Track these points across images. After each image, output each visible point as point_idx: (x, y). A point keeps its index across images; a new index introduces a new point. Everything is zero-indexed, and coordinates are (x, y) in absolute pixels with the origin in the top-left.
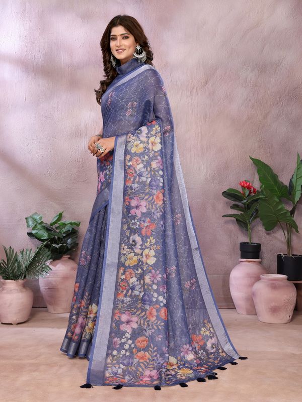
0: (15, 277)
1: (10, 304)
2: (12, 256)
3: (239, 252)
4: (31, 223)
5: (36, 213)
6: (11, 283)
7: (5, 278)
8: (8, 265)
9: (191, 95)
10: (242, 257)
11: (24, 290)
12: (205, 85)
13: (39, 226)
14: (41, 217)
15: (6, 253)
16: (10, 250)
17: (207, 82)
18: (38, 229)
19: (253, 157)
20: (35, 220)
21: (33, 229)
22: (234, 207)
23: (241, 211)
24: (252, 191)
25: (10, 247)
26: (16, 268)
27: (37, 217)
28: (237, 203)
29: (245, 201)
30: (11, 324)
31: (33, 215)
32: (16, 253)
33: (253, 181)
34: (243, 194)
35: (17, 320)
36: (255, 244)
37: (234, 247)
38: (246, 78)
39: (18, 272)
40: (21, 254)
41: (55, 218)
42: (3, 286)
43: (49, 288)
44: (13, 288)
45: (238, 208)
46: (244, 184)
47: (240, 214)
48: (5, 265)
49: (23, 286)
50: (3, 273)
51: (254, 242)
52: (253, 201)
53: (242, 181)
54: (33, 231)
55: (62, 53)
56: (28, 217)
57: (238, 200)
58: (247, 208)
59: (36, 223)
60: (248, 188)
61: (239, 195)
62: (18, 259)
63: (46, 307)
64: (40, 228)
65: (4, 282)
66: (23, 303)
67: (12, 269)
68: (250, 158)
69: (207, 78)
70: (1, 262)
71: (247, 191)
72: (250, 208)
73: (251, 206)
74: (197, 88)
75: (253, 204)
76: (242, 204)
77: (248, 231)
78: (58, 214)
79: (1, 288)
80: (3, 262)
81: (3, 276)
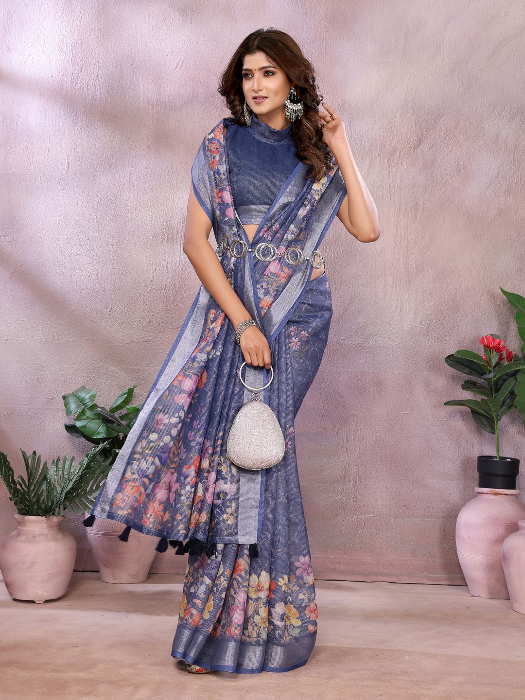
0: (46, 511)
1: (33, 563)
2: (37, 469)
3: (476, 475)
4: (73, 406)
5: (83, 388)
6: (35, 522)
7: (24, 511)
8: (28, 487)
9: (389, 166)
10: (482, 485)
11: (60, 536)
12: (416, 147)
13: (88, 413)
14: (94, 396)
15: (27, 466)
16: (34, 459)
17: (420, 142)
18: (88, 418)
19: (508, 289)
20: (81, 401)
21: (78, 418)
22: (468, 385)
23: (482, 393)
24: (505, 355)
25: (35, 453)
26: (45, 494)
27: (86, 396)
28: (473, 378)
29: (491, 375)
30: (33, 602)
31: (77, 391)
32: (45, 464)
33: (505, 337)
34: (487, 362)
35: (45, 593)
36: (508, 460)
37: (465, 464)
38: (498, 135)
39: (48, 501)
40: (53, 466)
41: (120, 398)
42: (19, 527)
43: (104, 535)
44: (39, 533)
45: (477, 388)
46: (490, 341)
47: (480, 401)
48: (23, 486)
49: (58, 528)
50: (20, 503)
51: (506, 456)
52: (507, 376)
53: (486, 336)
54: (77, 422)
55: (140, 79)
56: (67, 394)
57: (477, 372)
58: (493, 389)
59: (83, 407)
60: (497, 349)
61: (479, 362)
62: (48, 476)
63: (99, 572)
64: (91, 418)
65: (21, 520)
66: (57, 562)
67: (37, 495)
68: (502, 290)
69: (420, 134)
70: (17, 482)
71: (494, 356)
72: (499, 389)
73: (502, 385)
74: (400, 153)
75: (505, 380)
76: (483, 381)
77: (494, 433)
78: (126, 390)
79: (14, 531)
80: (21, 482)
81: (19, 507)
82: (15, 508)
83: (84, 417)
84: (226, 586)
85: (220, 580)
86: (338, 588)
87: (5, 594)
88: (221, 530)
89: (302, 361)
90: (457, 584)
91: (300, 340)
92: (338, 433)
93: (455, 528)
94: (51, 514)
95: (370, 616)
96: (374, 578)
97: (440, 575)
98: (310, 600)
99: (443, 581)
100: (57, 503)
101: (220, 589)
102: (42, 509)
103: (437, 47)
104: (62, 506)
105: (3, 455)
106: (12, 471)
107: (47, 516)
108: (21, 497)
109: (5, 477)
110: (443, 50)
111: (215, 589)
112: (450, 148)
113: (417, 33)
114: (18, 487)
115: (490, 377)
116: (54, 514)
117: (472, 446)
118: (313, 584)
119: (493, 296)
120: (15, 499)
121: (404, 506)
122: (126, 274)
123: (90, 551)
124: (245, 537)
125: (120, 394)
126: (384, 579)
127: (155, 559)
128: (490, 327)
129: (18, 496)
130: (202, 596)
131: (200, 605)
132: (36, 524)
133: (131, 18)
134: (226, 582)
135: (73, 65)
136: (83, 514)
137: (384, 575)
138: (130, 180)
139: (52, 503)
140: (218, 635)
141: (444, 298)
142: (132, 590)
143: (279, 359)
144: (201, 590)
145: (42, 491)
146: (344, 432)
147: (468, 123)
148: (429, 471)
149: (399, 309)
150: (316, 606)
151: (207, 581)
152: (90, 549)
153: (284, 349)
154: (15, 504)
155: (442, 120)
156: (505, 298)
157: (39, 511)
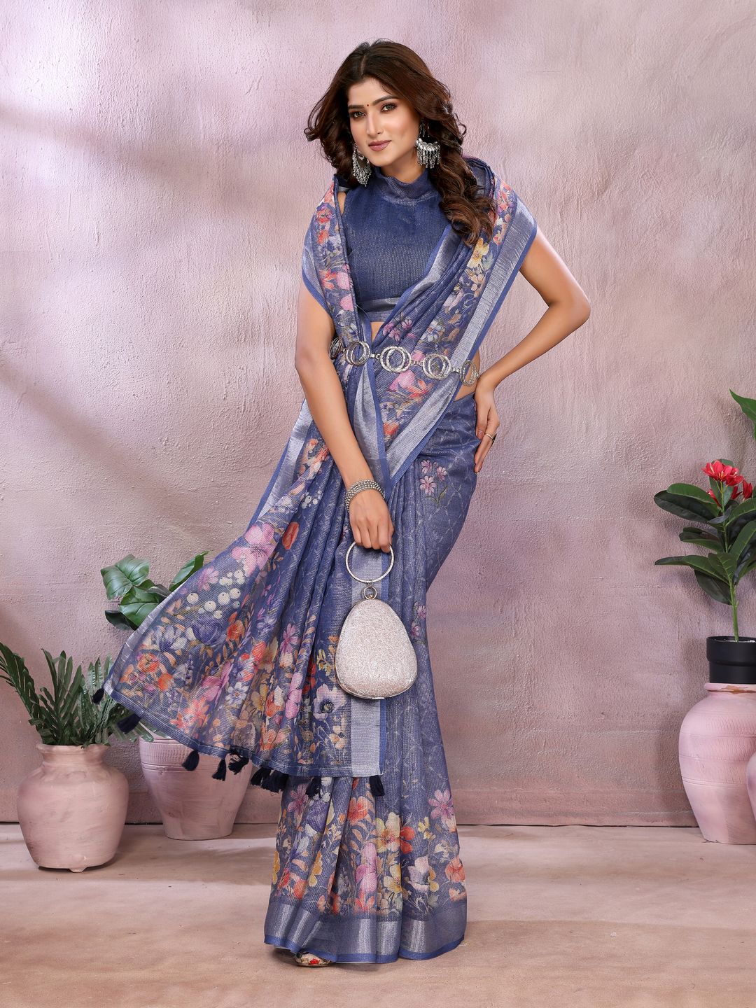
0: (84, 739)
1: (66, 815)
2: (67, 677)
3: (706, 664)
4: (116, 585)
5: (131, 558)
6: (67, 754)
7: (51, 739)
8: (56, 704)
9: (562, 221)
10: (714, 679)
11: (104, 774)
12: (601, 192)
13: (139, 594)
14: (146, 569)
15: (53, 673)
16: (62, 663)
17: (606, 185)
18: (138, 601)
19: (742, 393)
20: (128, 576)
21: (125, 602)
22: (689, 535)
23: (709, 545)
24: (741, 489)
25: (63, 654)
26: (80, 713)
27: (135, 569)
28: (696, 524)
29: (722, 519)
30: (68, 871)
31: (122, 562)
32: (79, 669)
33: (741, 463)
34: (715, 500)
35: (85, 858)
36: (751, 641)
37: (689, 650)
38: (718, 171)
39: (85, 724)
40: (91, 672)
41: (184, 570)
42: (44, 763)
43: (168, 770)
44: (73, 770)
45: (702, 538)
46: (718, 470)
47: (707, 556)
48: (49, 703)
49: (101, 762)
50: (45, 727)
51: (748, 636)
52: (746, 519)
53: (713, 463)
54: (123, 607)
55: (199, 108)
56: (107, 568)
57: (701, 515)
58: (726, 539)
59: (131, 585)
60: (729, 481)
61: (703, 500)
62: (84, 688)
63: (162, 824)
64: (143, 601)
65: (46, 752)
66: (101, 811)
67: (69, 714)
68: (734, 395)
69: (606, 173)
70: (39, 697)
71: (726, 491)
72: (735, 538)
73: (738, 533)
74: (578, 201)
75: (742, 526)
76: (711, 527)
77: (729, 603)
78: (193, 559)
79: (37, 768)
80: (45, 697)
81: (44, 734)
82: (38, 735)
83: (134, 600)
84: (340, 837)
85: (330, 830)
86: (511, 836)
87: (27, 860)
88: (328, 758)
89: (438, 510)
90: (684, 825)
91: (437, 479)
92: (502, 611)
93: (678, 742)
94: (91, 741)
95: (557, 876)
96: (563, 820)
97: (657, 813)
98: (451, 855)
99: (662, 821)
100: (98, 726)
101: (331, 843)
102: (76, 735)
103: (625, 47)
104: (105, 730)
105: (18, 658)
106: (32, 681)
107: (85, 745)
108: (46, 719)
109: (21, 690)
110: (635, 51)
111: (324, 843)
112: (650, 191)
113: (597, 28)
114: (41, 704)
115: (720, 522)
116: (94, 742)
117: (699, 623)
118: (456, 831)
119: (720, 404)
120: (38, 722)
121: (602, 713)
122: (187, 391)
123: (148, 794)
124: (362, 767)
125: (184, 565)
126: (577, 821)
127: (242, 803)
128: (718, 450)
129: (41, 717)
130: (305, 854)
131: (303, 867)
132: (69, 758)
133: (182, 21)
134: (339, 832)
135: (101, 92)
136: (136, 740)
137: (576, 815)
138: (188, 254)
139: (92, 727)
140: (338, 909)
141: (649, 409)
142: (211, 849)
143: (404, 509)
144: (303, 845)
145: (76, 709)
146: (512, 608)
147: (675, 155)
148: (636, 661)
149: (584, 426)
150: (461, 862)
151: (311, 831)
152: (148, 791)
153: (413, 493)
154: (38, 728)
155: (637, 151)
156: (738, 406)
157: (73, 739)
